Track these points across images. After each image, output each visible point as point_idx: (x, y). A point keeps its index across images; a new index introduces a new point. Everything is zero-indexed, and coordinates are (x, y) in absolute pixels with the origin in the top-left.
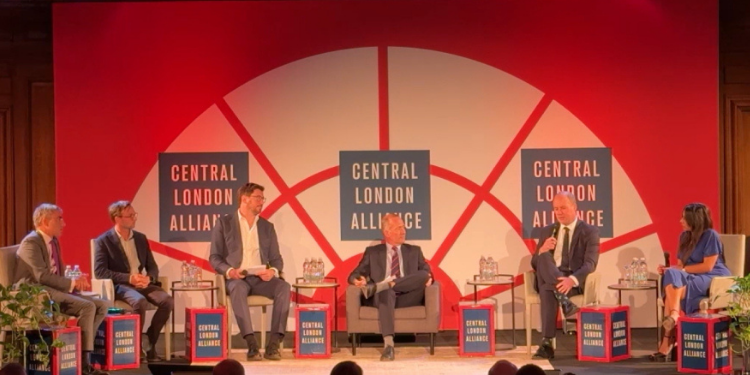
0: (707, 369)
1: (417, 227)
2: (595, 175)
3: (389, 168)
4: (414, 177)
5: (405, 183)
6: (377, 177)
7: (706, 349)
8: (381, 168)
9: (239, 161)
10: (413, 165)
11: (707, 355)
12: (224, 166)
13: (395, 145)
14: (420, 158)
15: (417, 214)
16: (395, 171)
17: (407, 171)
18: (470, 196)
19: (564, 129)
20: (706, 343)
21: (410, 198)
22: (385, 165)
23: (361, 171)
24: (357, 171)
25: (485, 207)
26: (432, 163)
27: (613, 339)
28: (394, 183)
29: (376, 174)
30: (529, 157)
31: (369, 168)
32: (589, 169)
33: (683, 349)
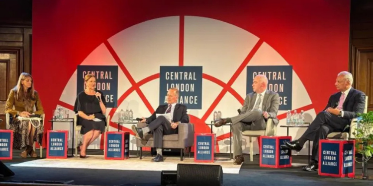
0: (338, 174)
1: (195, 103)
2: (284, 79)
3: (183, 75)
4: (194, 79)
5: (190, 82)
6: (177, 79)
7: (337, 160)
8: (179, 75)
9: (113, 70)
10: (194, 73)
11: (338, 164)
12: (106, 72)
13: (186, 64)
14: (198, 70)
15: (196, 97)
16: (186, 76)
17: (191, 76)
18: (221, 88)
19: (269, 56)
20: (337, 157)
21: (193, 89)
22: (181, 73)
23: (170, 76)
24: (168, 76)
25: (228, 94)
26: (203, 72)
27: (280, 154)
28: (185, 82)
29: (177, 77)
30: (251, 70)
31: (174, 74)
32: (281, 76)
33: (323, 160)
